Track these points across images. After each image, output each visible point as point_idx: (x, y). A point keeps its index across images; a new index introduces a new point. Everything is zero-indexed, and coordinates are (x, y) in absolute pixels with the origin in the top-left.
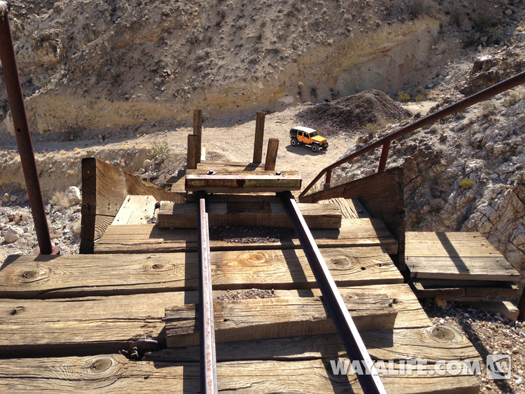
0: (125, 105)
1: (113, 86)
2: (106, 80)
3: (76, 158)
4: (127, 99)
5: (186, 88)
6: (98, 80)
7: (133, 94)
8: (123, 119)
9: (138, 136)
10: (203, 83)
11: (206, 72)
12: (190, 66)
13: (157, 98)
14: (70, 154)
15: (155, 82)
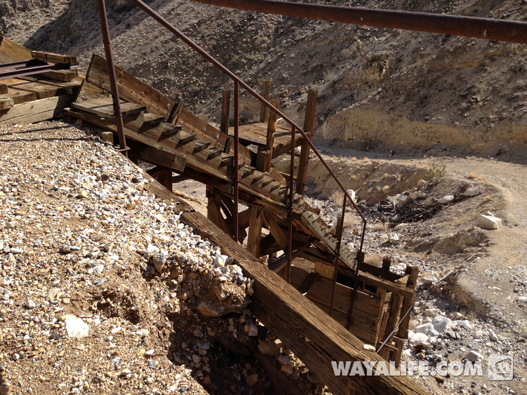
0: (423, 126)
1: (418, 107)
2: (413, 100)
3: (362, 166)
4: (427, 120)
5: (492, 117)
6: (406, 100)
7: (433, 116)
8: (417, 139)
9: (425, 156)
10: (513, 115)
11: (521, 103)
12: (505, 95)
13: (457, 123)
14: (359, 162)
15: (460, 107)
